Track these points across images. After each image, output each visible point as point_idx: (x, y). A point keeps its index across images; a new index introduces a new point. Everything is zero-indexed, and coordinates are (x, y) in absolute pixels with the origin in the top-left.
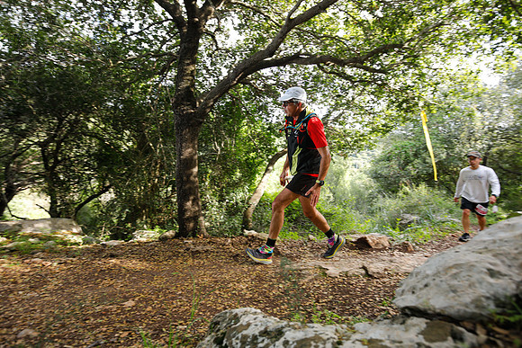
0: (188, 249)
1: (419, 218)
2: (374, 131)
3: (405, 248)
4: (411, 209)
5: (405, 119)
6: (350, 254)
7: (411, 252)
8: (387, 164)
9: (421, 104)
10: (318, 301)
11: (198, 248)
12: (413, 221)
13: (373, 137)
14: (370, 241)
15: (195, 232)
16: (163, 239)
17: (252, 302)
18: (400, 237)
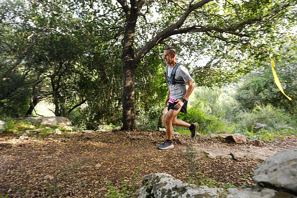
0: (128, 137)
1: (266, 126)
2: (239, 71)
3: (257, 144)
4: (261, 120)
5: (260, 65)
6: (222, 145)
7: (261, 146)
8: (246, 91)
9: (271, 55)
10: (203, 172)
11: (134, 137)
12: (262, 127)
13: (238, 75)
14: (235, 138)
15: (132, 128)
16: (115, 131)
17: (164, 169)
18: (254, 137)
